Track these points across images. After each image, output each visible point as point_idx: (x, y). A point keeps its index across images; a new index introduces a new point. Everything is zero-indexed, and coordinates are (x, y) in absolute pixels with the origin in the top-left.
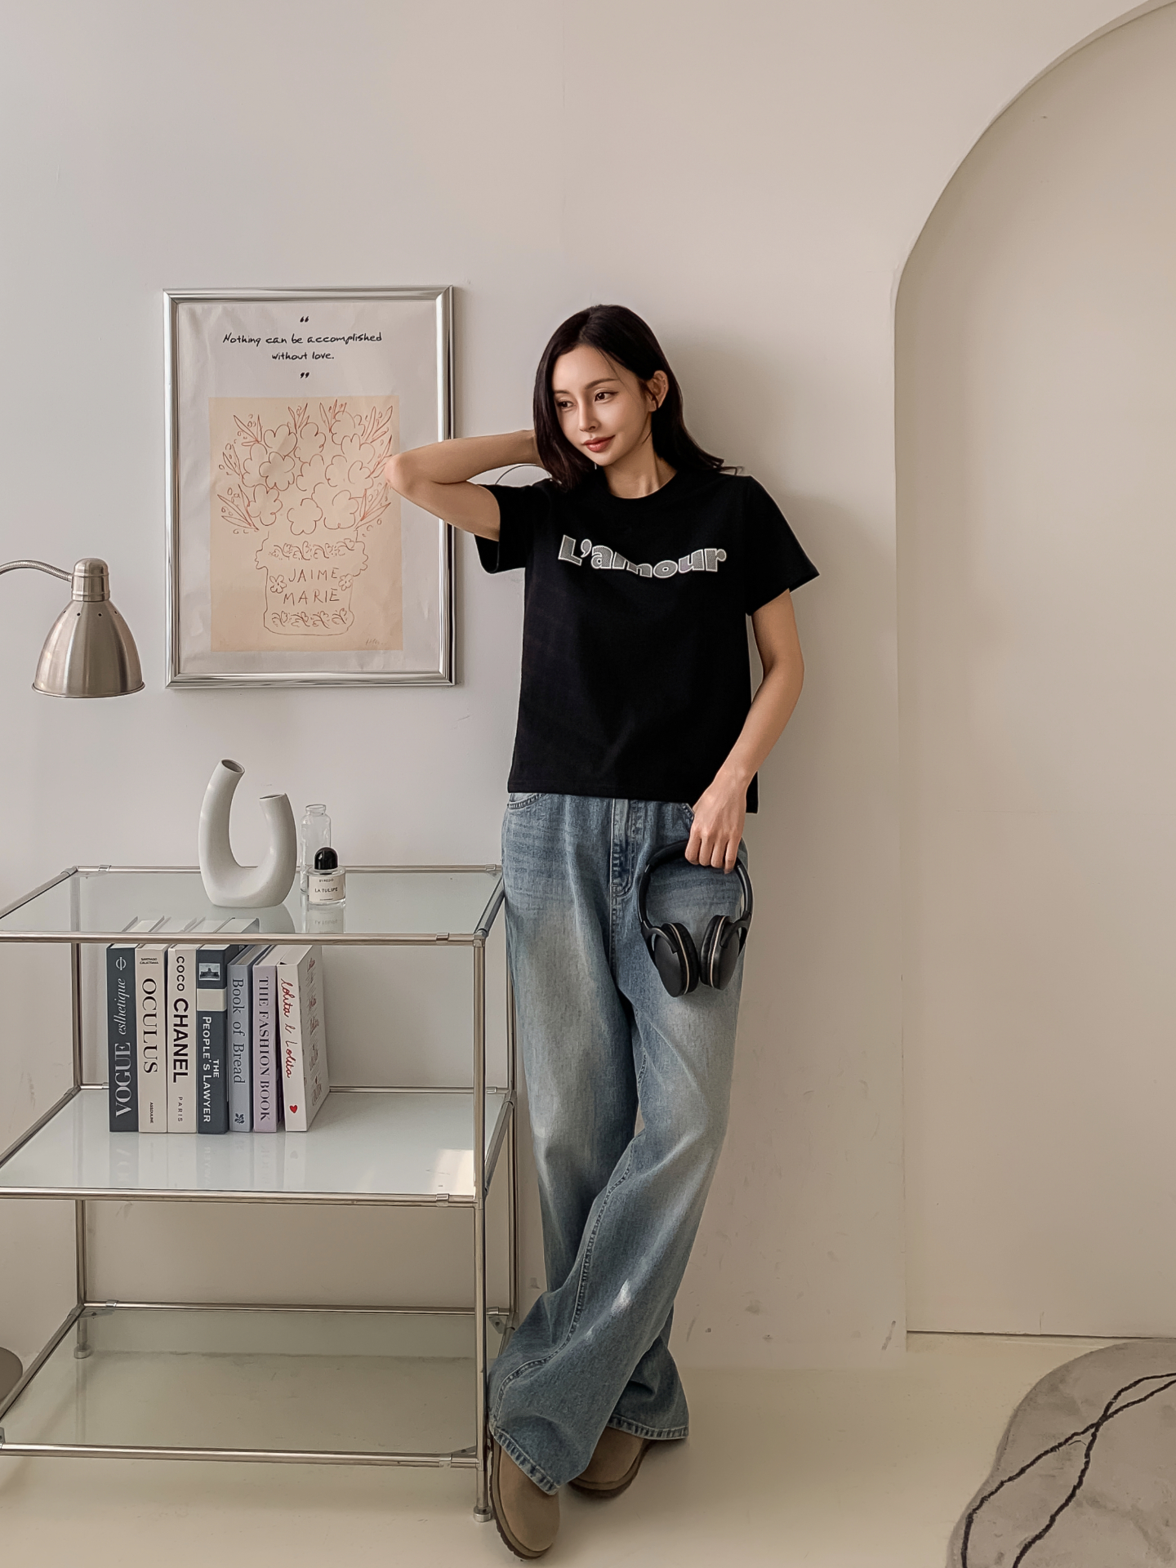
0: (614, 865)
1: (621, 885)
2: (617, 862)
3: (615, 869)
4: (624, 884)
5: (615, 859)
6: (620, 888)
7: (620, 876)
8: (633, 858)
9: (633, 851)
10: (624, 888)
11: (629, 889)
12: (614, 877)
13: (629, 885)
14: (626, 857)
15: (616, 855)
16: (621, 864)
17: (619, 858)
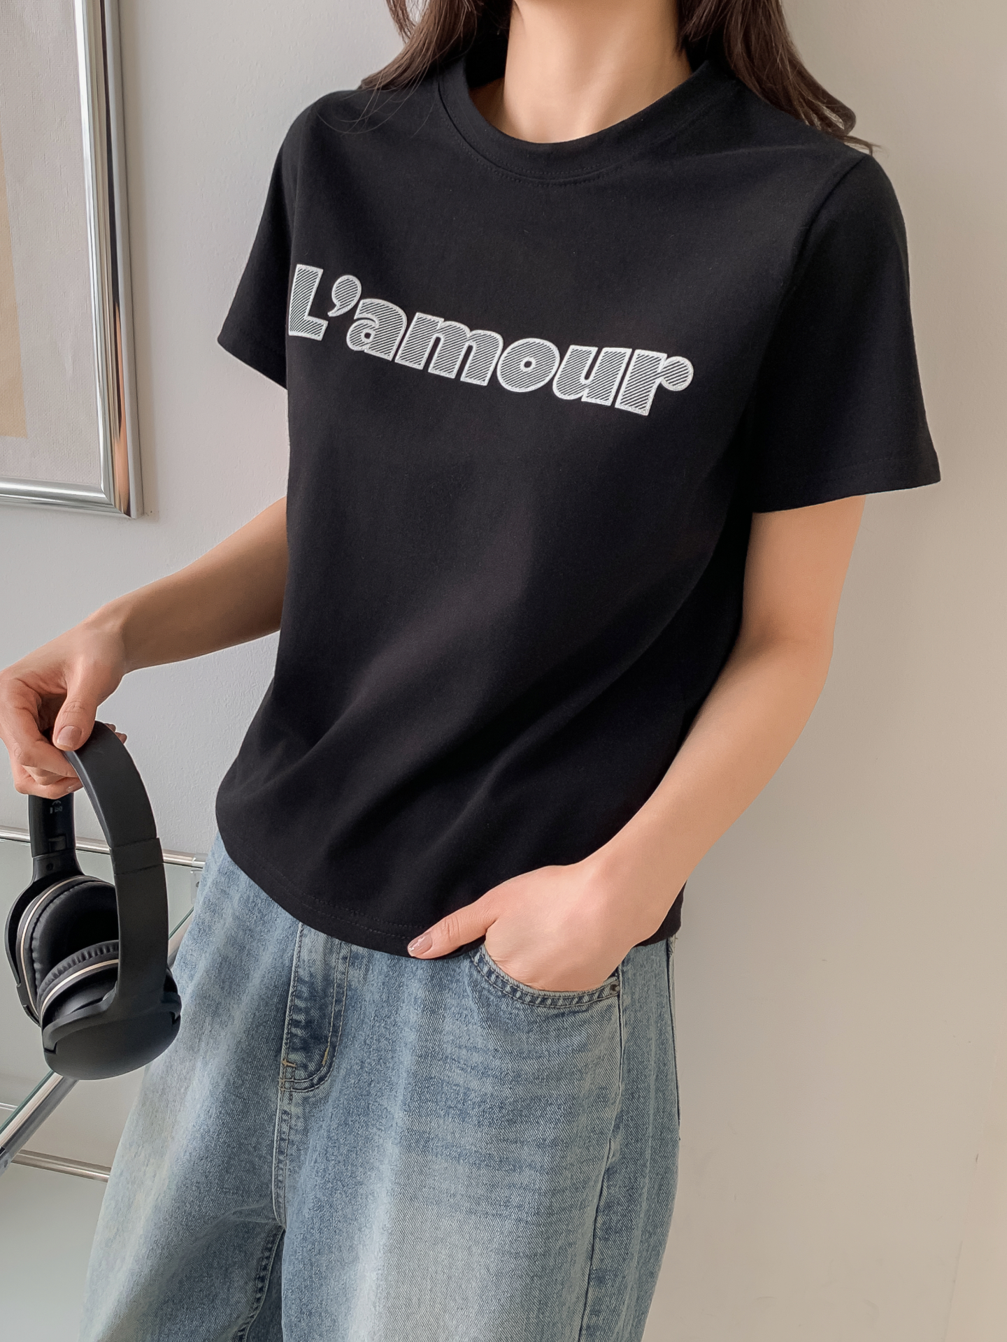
0: (295, 1023)
1: (305, 1067)
2: (301, 1017)
3: (294, 1030)
4: (312, 1067)
5: (296, 1009)
6: (301, 1073)
7: (305, 1048)
8: (338, 1015)
9: (338, 1001)
10: (311, 1075)
11: (321, 1079)
12: (293, 1049)
13: (324, 1070)
14: (322, 1008)
15: (299, 1003)
16: (309, 1023)
17: (307, 1011)
